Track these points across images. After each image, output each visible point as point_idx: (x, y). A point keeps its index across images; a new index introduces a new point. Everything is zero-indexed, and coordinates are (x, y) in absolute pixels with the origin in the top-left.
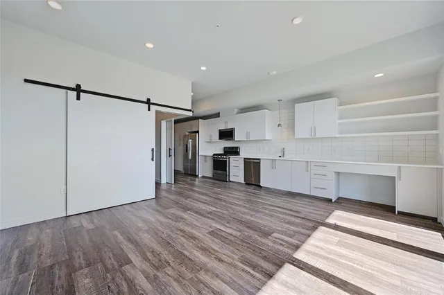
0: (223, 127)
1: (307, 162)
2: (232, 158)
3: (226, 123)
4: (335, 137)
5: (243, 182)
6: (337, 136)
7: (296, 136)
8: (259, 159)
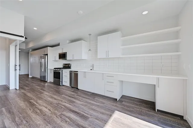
0: (61, 52)
1: (103, 73)
2: (64, 70)
3: (62, 49)
4: (120, 57)
5: (69, 85)
6: (121, 56)
7: (98, 57)
8: (77, 72)
